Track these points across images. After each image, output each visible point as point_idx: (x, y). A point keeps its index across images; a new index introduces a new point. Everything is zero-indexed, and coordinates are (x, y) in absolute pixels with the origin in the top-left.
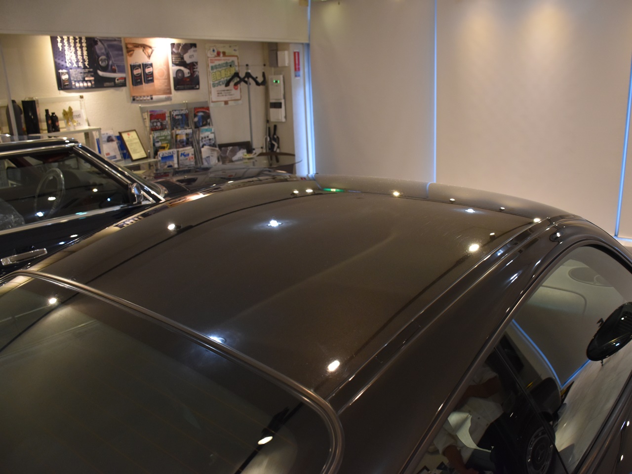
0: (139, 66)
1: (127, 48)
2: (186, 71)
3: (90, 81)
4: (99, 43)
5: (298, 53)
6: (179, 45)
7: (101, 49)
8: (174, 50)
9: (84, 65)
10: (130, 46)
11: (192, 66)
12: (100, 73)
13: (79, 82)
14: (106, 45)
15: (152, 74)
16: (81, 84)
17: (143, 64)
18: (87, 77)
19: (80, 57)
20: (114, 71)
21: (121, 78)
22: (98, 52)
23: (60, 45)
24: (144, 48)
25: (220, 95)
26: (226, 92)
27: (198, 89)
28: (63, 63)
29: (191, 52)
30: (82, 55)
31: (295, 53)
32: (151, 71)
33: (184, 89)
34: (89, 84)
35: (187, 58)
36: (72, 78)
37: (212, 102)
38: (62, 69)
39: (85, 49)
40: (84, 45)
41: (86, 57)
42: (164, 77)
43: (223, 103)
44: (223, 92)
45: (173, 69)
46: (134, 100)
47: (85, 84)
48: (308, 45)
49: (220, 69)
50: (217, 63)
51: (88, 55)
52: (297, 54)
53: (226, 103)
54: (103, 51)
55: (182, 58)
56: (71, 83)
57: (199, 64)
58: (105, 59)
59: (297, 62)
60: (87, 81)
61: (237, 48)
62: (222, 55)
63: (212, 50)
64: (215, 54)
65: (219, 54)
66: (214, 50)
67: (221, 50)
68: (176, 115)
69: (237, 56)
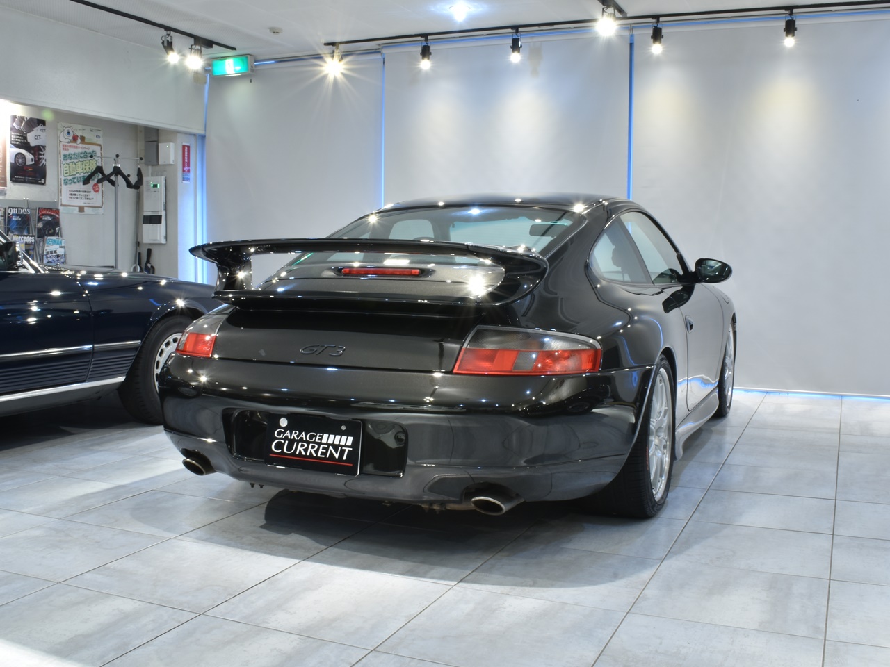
2: (29, 157)
5: (189, 147)
6: (22, 119)
8: (14, 124)
11: (37, 151)
25: (74, 196)
26: (82, 193)
27: (44, 184)
29: (37, 130)
31: (184, 146)
33: (24, 182)
35: (32, 139)
37: (62, 205)
43: (77, 208)
44: (76, 193)
45: (12, 151)
48: (203, 137)
49: (76, 161)
50: (72, 151)
52: (186, 148)
53: (81, 209)
55: (25, 138)
57: (47, 148)
59: (186, 161)
61: (100, 134)
62: (79, 140)
63: (66, 132)
64: (71, 137)
65: (75, 138)
66: (69, 133)
67: (79, 134)
68: (13, 215)
69: (100, 145)
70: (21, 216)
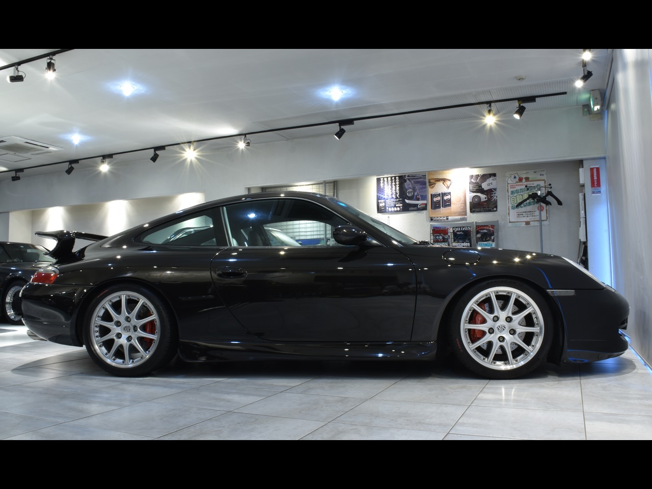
0: (439, 195)
1: (430, 182)
2: (483, 197)
3: (399, 207)
4: (408, 181)
5: (598, 169)
6: (478, 176)
7: (409, 185)
8: (472, 180)
9: (396, 196)
10: (432, 181)
11: (489, 192)
12: (407, 201)
13: (391, 207)
14: (412, 182)
15: (449, 201)
16: (393, 209)
17: (442, 193)
18: (397, 204)
19: (394, 192)
20: (418, 199)
21: (422, 204)
22: (406, 187)
23: (382, 185)
24: (444, 181)
25: (521, 216)
26: (528, 213)
27: (496, 211)
28: (382, 196)
29: (490, 180)
30: (396, 190)
31: (592, 169)
32: (449, 198)
33: (480, 212)
34: (398, 209)
35: (485, 186)
36: (387, 206)
37: (510, 222)
38: (381, 200)
39: (398, 186)
40: (397, 183)
41: (398, 191)
42: (461, 202)
43: (524, 223)
44: (523, 213)
45: (469, 196)
46: (432, 220)
47: (396, 209)
48: (604, 158)
49: (522, 193)
50: (518, 188)
51: (400, 190)
52: (595, 170)
53: (527, 223)
54: (410, 186)
55: (481, 186)
56: (386, 208)
57: (497, 190)
58: (411, 191)
59: (595, 178)
60: (397, 207)
61: (544, 173)
62: (524, 180)
63: (513, 177)
64: (517, 179)
65: (520, 180)
66: (515, 177)
67: (524, 176)
68: (457, 231)
69: (544, 180)
70: (463, 231)
